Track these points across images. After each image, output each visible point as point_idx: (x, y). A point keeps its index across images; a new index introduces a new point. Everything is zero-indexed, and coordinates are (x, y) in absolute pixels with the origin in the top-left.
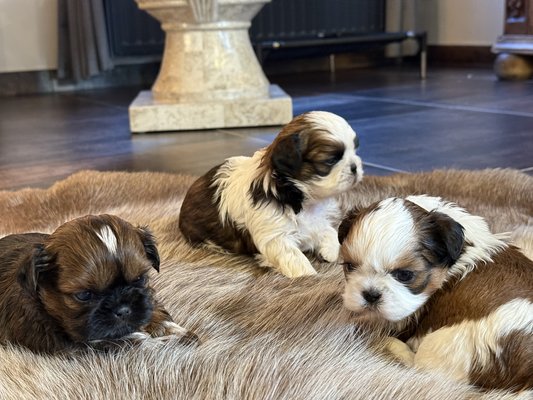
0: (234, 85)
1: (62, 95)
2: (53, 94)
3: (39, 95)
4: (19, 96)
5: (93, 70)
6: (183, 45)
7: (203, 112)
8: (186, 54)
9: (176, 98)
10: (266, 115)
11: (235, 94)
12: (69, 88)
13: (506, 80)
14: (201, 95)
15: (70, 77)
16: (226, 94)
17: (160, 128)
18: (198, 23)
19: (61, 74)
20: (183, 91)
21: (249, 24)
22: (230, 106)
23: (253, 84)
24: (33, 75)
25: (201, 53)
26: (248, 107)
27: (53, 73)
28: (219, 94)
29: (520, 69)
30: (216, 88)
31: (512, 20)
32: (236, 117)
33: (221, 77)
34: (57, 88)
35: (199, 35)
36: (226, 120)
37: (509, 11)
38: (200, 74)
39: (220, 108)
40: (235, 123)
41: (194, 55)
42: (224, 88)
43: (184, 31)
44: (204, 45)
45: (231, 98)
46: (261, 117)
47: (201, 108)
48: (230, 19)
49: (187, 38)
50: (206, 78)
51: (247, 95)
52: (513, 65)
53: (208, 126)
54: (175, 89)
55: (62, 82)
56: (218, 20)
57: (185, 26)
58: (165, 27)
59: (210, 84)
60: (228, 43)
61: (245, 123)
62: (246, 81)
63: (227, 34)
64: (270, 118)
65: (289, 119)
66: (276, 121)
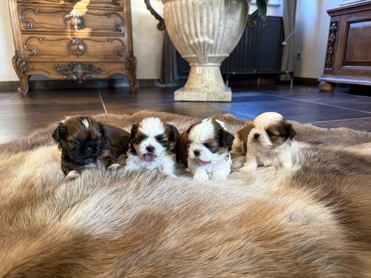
0: (212, 86)
1: (161, 88)
2: (158, 87)
3: (154, 87)
4: (148, 87)
5: (171, 80)
6: (195, 71)
7: (199, 95)
8: (197, 75)
9: (191, 89)
10: (222, 97)
11: (212, 89)
12: (164, 86)
13: (322, 91)
14: (199, 89)
15: (164, 82)
16: (208, 89)
17: (184, 100)
18: (201, 63)
19: (161, 80)
20: (194, 87)
21: (220, 65)
22: (209, 94)
24: (152, 80)
25: (201, 74)
26: (216, 94)
27: (159, 80)
28: (206, 89)
29: (328, 88)
30: (205, 87)
31: (327, 69)
32: (211, 98)
33: (208, 83)
34: (160, 85)
35: (201, 68)
36: (208, 98)
37: (326, 65)
38: (200, 82)
39: (205, 94)
40: (210, 100)
41: (199, 75)
42: (208, 87)
43: (196, 66)
44: (203, 71)
45: (210, 91)
46: (220, 97)
48: (212, 62)
49: (198, 69)
50: (202, 83)
51: (217, 90)
52: (325, 86)
53: (201, 100)
54: (191, 86)
55: (161, 83)
56: (209, 62)
57: (197, 64)
58: (190, 64)
59: (203, 85)
60: (212, 71)
61: (214, 100)
62: (216, 85)
63: (212, 68)
65: (230, 100)
66: (225, 100)
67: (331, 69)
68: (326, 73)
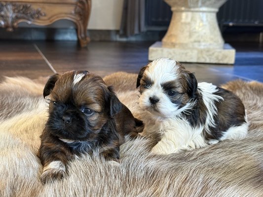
0: (204, 41)
1: (121, 43)
2: (116, 42)
3: (110, 41)
5: (136, 32)
6: (181, 18)
8: (182, 23)
9: (173, 45)
10: (220, 58)
11: (204, 45)
12: (124, 40)
14: (186, 44)
15: (125, 35)
16: (200, 45)
18: (190, 8)
19: (121, 32)
20: (178, 42)
21: (217, 10)
22: (201, 52)
23: (215, 42)
24: (108, 32)
25: (189, 24)
26: (211, 53)
27: (117, 32)
28: (196, 45)
30: (195, 41)
32: (203, 58)
33: (199, 36)
34: (118, 39)
35: (190, 14)
36: (198, 58)
38: (188, 34)
39: (195, 52)
40: (202, 61)
41: (186, 24)
42: (199, 42)
43: (182, 11)
44: (192, 19)
45: (202, 47)
46: (217, 58)
47: (186, 51)
48: (207, 6)
49: (184, 15)
50: (190, 36)
51: (211, 47)
53: (188, 61)
54: (174, 41)
55: (121, 36)
56: (201, 7)
57: (183, 9)
58: (173, 9)
59: (192, 39)
60: (205, 19)
61: (208, 61)
62: (212, 39)
63: (205, 15)
64: (222, 59)
65: (232, 61)
66: (225, 62)
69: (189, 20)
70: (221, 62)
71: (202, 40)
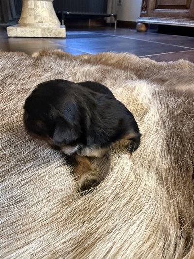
0: (46, 22)
6: (27, 5)
9: (25, 25)
10: (57, 34)
11: (46, 25)
13: (139, 31)
14: (34, 24)
16: (43, 25)
17: (18, 36)
20: (27, 23)
21: (53, 0)
22: (44, 29)
23: (53, 22)
25: (34, 9)
26: (50, 30)
28: (40, 25)
29: (143, 28)
30: (39, 22)
31: (143, 12)
32: (46, 34)
33: (41, 18)
37: (142, 8)
38: (34, 17)
39: (40, 30)
40: (46, 36)
41: (31, 9)
42: (42, 23)
44: (35, 5)
46: (55, 34)
47: (33, 30)
49: (29, 3)
50: (35, 19)
51: (51, 26)
52: (141, 27)
53: (36, 37)
54: (25, 22)
59: (37, 21)
60: (45, 6)
61: (49, 36)
62: (51, 21)
64: (58, 35)
65: (65, 36)
66: (60, 37)
67: (146, 12)
68: (142, 15)
69: (33, 6)
70: (58, 37)
71: (44, 21)
